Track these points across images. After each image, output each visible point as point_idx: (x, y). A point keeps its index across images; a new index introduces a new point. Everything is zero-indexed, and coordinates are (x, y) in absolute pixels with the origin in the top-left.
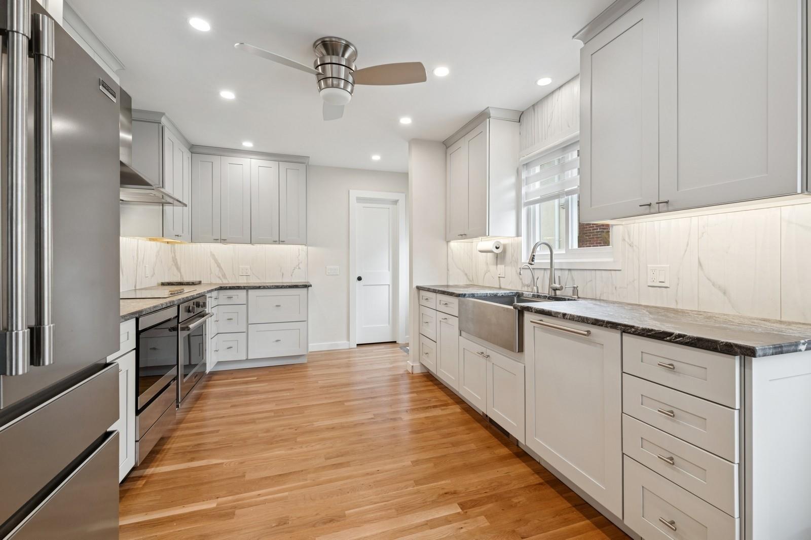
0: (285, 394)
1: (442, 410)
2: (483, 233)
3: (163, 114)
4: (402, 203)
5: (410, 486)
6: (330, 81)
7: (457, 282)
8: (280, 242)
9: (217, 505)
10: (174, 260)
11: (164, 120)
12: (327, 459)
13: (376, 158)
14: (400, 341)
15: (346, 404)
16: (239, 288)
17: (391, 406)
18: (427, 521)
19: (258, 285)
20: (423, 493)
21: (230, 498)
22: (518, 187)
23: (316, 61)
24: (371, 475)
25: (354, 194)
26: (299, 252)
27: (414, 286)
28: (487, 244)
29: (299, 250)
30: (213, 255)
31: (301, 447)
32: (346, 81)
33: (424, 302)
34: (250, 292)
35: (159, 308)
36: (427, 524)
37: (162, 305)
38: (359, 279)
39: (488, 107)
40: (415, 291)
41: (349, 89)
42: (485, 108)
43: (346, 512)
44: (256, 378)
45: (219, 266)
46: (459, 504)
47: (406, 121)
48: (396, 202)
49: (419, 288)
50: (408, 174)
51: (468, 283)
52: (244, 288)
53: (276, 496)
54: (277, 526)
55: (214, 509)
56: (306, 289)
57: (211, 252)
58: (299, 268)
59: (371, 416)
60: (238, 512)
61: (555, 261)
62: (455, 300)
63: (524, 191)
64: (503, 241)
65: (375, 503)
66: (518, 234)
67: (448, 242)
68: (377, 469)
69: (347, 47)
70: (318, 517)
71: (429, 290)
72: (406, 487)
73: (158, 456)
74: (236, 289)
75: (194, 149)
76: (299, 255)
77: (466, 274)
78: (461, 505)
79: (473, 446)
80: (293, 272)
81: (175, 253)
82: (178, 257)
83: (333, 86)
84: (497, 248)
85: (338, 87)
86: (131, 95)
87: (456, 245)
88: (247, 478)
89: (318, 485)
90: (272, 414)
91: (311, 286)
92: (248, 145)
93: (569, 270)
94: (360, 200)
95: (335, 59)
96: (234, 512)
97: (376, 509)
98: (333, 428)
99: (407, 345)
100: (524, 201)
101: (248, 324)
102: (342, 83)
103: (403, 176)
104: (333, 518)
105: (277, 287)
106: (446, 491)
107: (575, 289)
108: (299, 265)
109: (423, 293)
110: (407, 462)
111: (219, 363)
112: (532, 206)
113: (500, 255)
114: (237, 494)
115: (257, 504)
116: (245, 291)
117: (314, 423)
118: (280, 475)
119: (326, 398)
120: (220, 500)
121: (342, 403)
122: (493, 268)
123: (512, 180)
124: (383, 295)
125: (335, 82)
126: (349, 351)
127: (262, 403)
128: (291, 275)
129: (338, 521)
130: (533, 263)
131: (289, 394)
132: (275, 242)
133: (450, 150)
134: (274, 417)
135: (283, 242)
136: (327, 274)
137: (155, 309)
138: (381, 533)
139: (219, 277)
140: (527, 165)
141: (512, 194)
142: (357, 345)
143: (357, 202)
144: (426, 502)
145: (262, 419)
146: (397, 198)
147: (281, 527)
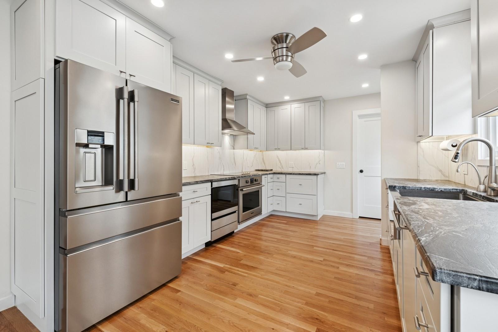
0: (290, 233)
1: (376, 275)
3: (247, 95)
5: (301, 303)
6: (278, 59)
8: (306, 149)
9: (224, 267)
10: (263, 159)
11: (248, 97)
12: (277, 269)
13: (365, 85)
15: (315, 248)
16: (282, 173)
17: (340, 258)
18: (289, 324)
19: (290, 172)
20: (304, 310)
21: (229, 266)
24: (288, 287)
25: (356, 113)
26: (319, 154)
29: (319, 153)
30: (277, 157)
31: (272, 259)
32: (287, 56)
34: (287, 176)
35: (224, 180)
36: (288, 325)
37: (226, 178)
38: (361, 171)
39: (429, 20)
41: (289, 59)
42: (427, 21)
43: (259, 296)
44: (286, 222)
45: (280, 162)
46: (317, 329)
47: (363, 57)
50: (380, 93)
51: (443, 178)
52: (284, 174)
53: (243, 274)
54: (232, 285)
55: (222, 267)
56: (316, 176)
57: (277, 155)
58: (320, 164)
59: (322, 259)
60: (226, 273)
65: (275, 300)
66: (475, 131)
67: (418, 142)
68: (293, 286)
69: (287, 36)
70: (248, 291)
72: (298, 302)
73: (225, 241)
74: (280, 174)
75: (268, 106)
76: (320, 156)
77: (441, 171)
78: (319, 330)
79: (372, 306)
80: (316, 166)
81: (263, 156)
82: (264, 158)
83: (279, 61)
84: (454, 146)
85: (283, 60)
86: (233, 90)
87: (424, 145)
88: (241, 262)
89: (261, 278)
90: (276, 240)
92: (287, 98)
94: (360, 117)
95: (280, 46)
96: (225, 272)
97: (272, 302)
98: (295, 257)
101: (286, 193)
104: (252, 295)
105: (300, 174)
106: (318, 317)
108: (319, 162)
110: (314, 291)
111: (274, 211)
114: (232, 266)
115: (234, 273)
116: (285, 175)
117: (289, 251)
118: (252, 267)
119: (308, 241)
120: (226, 265)
121: (313, 246)
125: (281, 58)
126: (352, 220)
127: (276, 234)
128: (315, 168)
129: (253, 297)
130: (457, 160)
131: (292, 233)
132: (302, 149)
133: (417, 65)
134: (276, 242)
136: (337, 167)
137: (221, 180)
138: (263, 313)
139: (280, 168)
142: (360, 217)
143: (357, 119)
144: (300, 315)
145: (269, 240)
147: (232, 286)
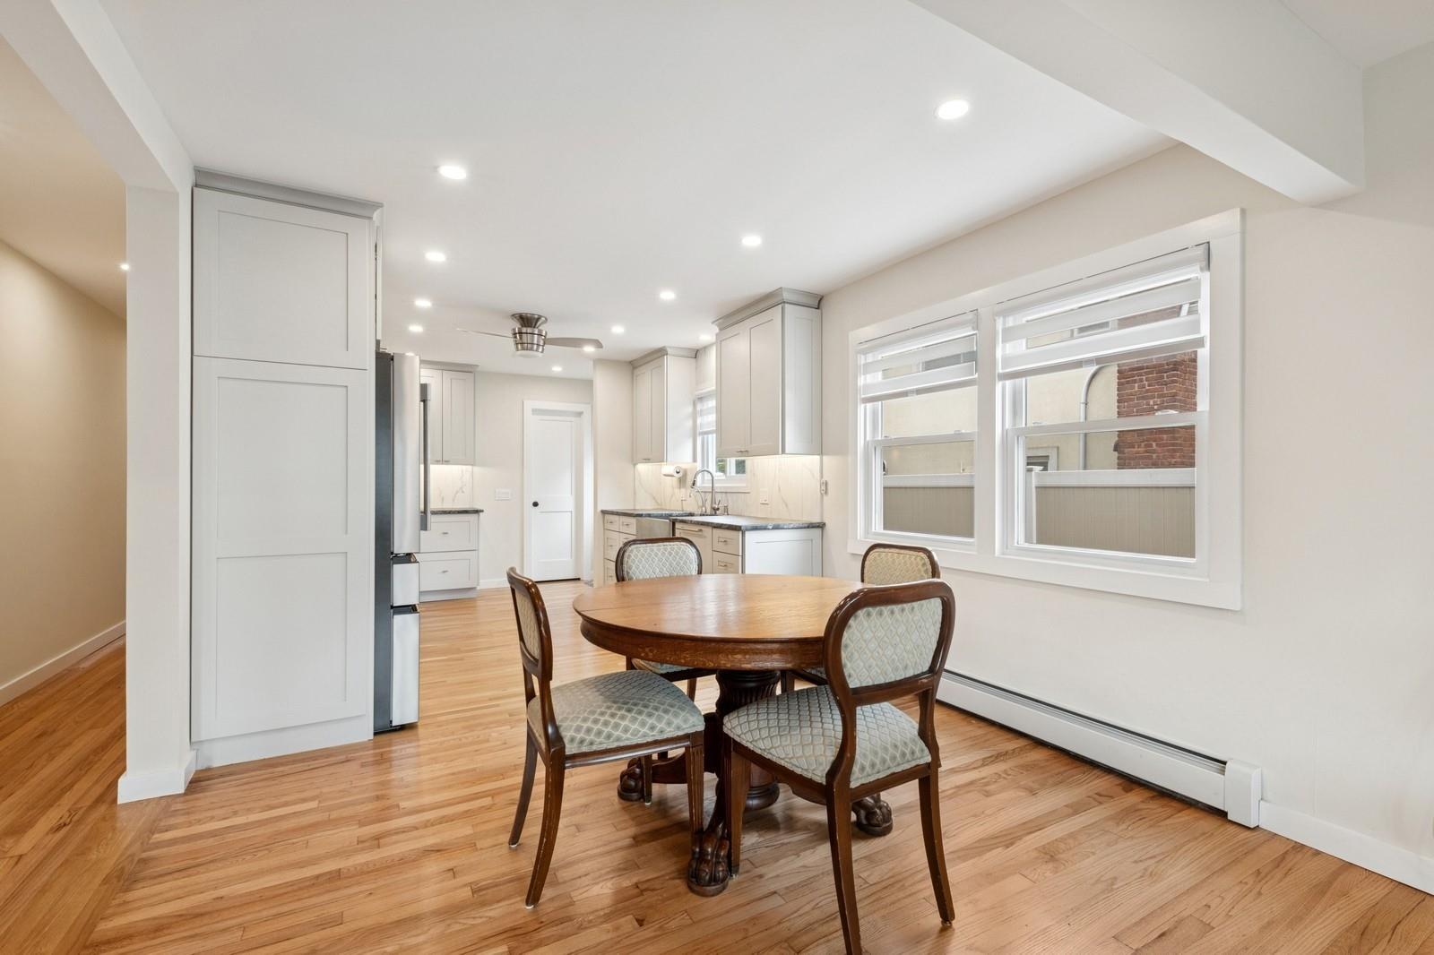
2: (661, 459)
4: (587, 417)
6: (525, 345)
7: (645, 505)
8: (444, 462)
14: (585, 577)
22: (694, 416)
23: (514, 329)
25: (530, 405)
26: (463, 473)
27: (599, 509)
28: (668, 468)
29: (462, 470)
32: (538, 345)
33: (609, 526)
38: (535, 504)
39: (666, 345)
40: (600, 514)
41: (540, 350)
42: (663, 345)
48: (580, 414)
49: (604, 512)
51: (656, 506)
56: (476, 515)
58: (463, 492)
61: (716, 485)
62: (633, 520)
63: (699, 421)
64: (684, 466)
66: (695, 460)
67: (635, 465)
69: (539, 319)
71: (612, 513)
76: (462, 476)
77: (654, 498)
80: (455, 497)
83: (527, 349)
84: (678, 473)
85: (531, 349)
87: (642, 468)
91: (482, 511)
93: (726, 493)
94: (536, 411)
95: (529, 330)
99: (592, 581)
100: (699, 430)
102: (535, 347)
103: (588, 384)
105: (444, 513)
107: (726, 508)
108: (462, 488)
109: (607, 517)
112: (705, 436)
113: (683, 479)
122: (677, 491)
123: (690, 409)
124: (564, 524)
125: (529, 346)
128: (453, 500)
132: (437, 462)
133: (637, 372)
135: (447, 462)
136: (499, 498)
140: (701, 399)
141: (689, 423)
143: (533, 414)
146: (579, 410)
